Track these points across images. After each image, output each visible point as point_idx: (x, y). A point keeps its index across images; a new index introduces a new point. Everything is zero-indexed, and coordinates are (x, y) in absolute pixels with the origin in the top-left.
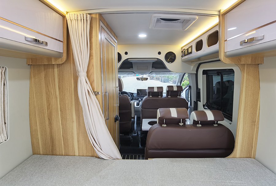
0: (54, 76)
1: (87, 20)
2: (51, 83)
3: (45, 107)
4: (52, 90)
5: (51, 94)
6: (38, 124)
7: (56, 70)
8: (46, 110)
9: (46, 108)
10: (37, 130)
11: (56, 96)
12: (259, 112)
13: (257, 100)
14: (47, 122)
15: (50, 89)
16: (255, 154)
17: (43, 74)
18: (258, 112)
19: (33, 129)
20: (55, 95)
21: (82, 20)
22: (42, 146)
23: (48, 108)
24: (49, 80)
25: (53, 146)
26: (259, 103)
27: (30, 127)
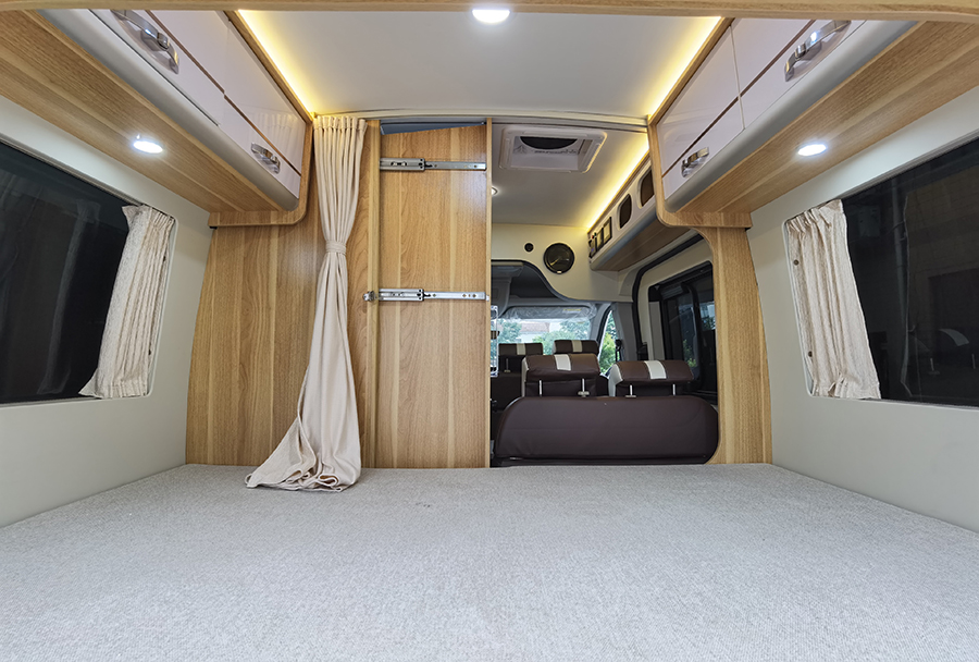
0: (269, 255)
1: (357, 131)
2: (259, 272)
3: (236, 334)
4: (260, 289)
5: (257, 299)
6: (211, 379)
7: (275, 241)
8: (238, 341)
9: (239, 335)
10: (207, 395)
11: (268, 303)
12: (765, 344)
13: (755, 315)
14: (236, 375)
15: (254, 287)
16: (770, 454)
17: (241, 250)
18: (761, 343)
19: (197, 391)
20: (265, 301)
21: (348, 130)
22: (214, 440)
23: (244, 335)
24: (255, 264)
25: (243, 441)
26: (760, 321)
27: (190, 387)
